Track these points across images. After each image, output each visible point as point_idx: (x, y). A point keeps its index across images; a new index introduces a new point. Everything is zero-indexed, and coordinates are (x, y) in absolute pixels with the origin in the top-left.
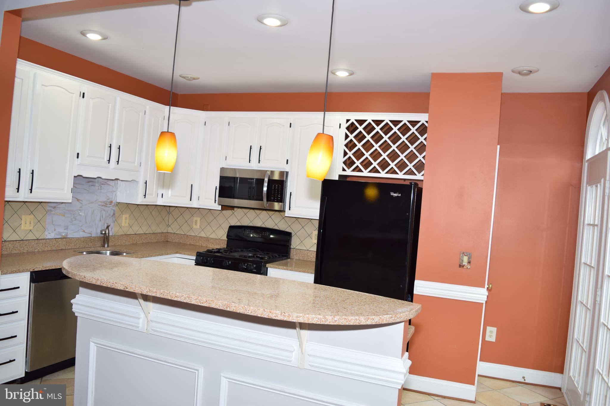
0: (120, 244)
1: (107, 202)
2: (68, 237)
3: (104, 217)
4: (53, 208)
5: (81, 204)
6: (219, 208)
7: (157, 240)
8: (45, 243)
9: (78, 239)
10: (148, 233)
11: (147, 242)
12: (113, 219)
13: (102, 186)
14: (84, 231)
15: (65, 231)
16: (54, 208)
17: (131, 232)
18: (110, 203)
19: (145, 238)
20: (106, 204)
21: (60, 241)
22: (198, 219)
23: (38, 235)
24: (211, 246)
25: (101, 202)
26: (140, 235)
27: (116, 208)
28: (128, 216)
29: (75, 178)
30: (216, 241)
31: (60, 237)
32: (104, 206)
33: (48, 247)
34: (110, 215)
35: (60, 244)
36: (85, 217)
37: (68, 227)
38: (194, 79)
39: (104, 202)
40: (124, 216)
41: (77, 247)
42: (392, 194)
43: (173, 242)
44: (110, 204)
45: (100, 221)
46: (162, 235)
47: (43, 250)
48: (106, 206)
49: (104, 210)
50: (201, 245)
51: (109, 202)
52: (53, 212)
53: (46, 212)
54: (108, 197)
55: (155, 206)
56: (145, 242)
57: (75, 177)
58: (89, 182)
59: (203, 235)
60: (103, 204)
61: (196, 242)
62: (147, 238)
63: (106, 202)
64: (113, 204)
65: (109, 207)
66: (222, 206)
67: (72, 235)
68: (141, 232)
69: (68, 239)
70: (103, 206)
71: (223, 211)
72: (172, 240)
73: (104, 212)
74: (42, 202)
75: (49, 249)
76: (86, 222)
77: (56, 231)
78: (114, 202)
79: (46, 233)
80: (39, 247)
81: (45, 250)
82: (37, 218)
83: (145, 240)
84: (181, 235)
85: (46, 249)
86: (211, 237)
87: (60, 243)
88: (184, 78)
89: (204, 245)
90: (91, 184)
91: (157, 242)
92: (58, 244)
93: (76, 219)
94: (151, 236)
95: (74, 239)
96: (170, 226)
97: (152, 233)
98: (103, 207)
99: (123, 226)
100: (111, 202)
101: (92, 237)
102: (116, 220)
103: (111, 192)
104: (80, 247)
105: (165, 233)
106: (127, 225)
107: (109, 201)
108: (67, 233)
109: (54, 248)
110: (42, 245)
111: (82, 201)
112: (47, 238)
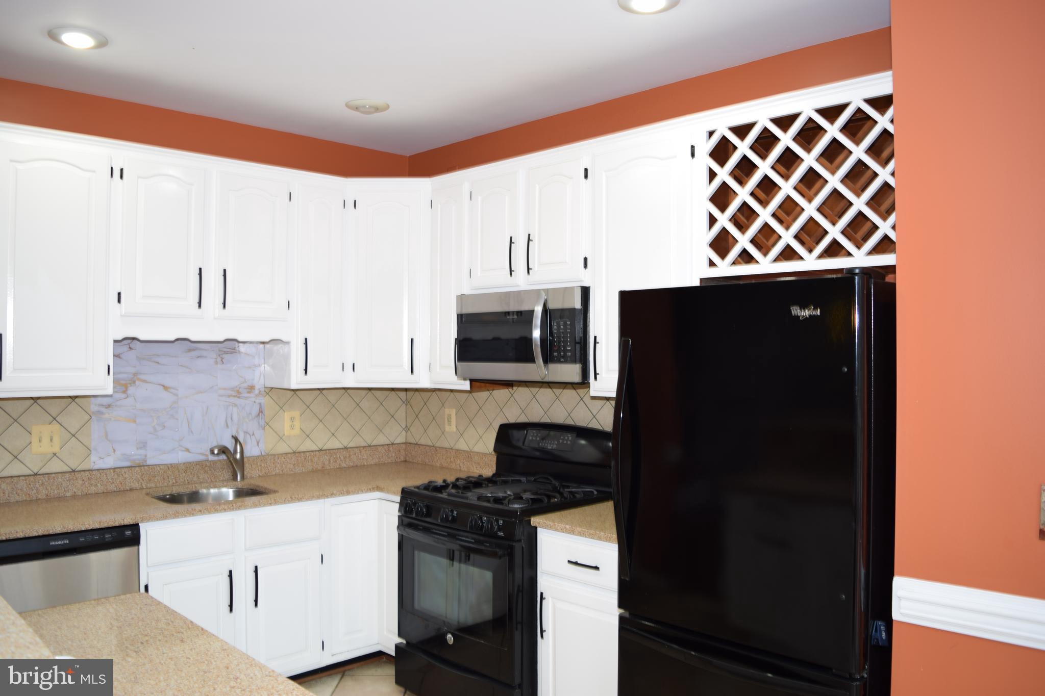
0: (281, 472)
1: (240, 388)
2: (149, 462)
3: (235, 417)
4: (106, 408)
5: (176, 395)
6: (466, 386)
7: (377, 460)
8: (90, 479)
9: (171, 467)
10: (355, 446)
11: (351, 464)
12: (259, 423)
13: (225, 356)
14: (188, 450)
15: (142, 452)
16: (108, 406)
17: (308, 446)
18: (248, 390)
19: (345, 458)
20: (238, 392)
21: (125, 473)
22: (453, 412)
23: (74, 464)
24: (475, 471)
25: (225, 389)
26: (332, 451)
27: (265, 401)
28: (296, 414)
29: (117, 344)
30: (484, 458)
31: (128, 464)
32: (234, 396)
33: (96, 485)
34: (250, 414)
35: (125, 478)
36: (188, 422)
37: (146, 443)
38: (377, 109)
39: (232, 389)
40: (287, 416)
41: (171, 483)
42: (796, 311)
43: (413, 463)
44: (249, 392)
45: (227, 426)
46: (391, 449)
47: (85, 493)
48: (239, 397)
49: (236, 405)
50: (459, 468)
51: (246, 389)
52: (107, 416)
53: (89, 417)
54: (242, 377)
55: (344, 391)
56: (345, 466)
57: (115, 341)
58: (190, 350)
59: (462, 445)
60: (230, 392)
61: (451, 462)
62: (350, 456)
63: (238, 389)
64: (257, 392)
65: (246, 398)
66: (472, 381)
67: (154, 459)
68: (335, 444)
69: (146, 467)
70: (229, 396)
71: (494, 391)
72: (413, 459)
73: (235, 410)
74: (77, 397)
75: (100, 488)
76: (192, 432)
77: (116, 453)
78: (257, 387)
79: (93, 458)
80: (76, 486)
81: (89, 492)
82: (69, 429)
83: (345, 461)
84: (425, 448)
85: (93, 489)
86: (476, 449)
87: (126, 476)
88: (357, 109)
89: (464, 468)
90: (194, 354)
91: (380, 465)
92: (121, 479)
93: (164, 427)
94: (360, 452)
95: (161, 467)
96: (409, 429)
97: (364, 447)
98: (232, 400)
99: (286, 434)
100: (251, 388)
101: (207, 461)
102: (268, 424)
103: (250, 368)
104: (177, 482)
105: (398, 444)
106: (297, 431)
107: (245, 385)
108: (146, 456)
109: (112, 487)
110: (81, 482)
111: (177, 390)
112: (96, 467)
